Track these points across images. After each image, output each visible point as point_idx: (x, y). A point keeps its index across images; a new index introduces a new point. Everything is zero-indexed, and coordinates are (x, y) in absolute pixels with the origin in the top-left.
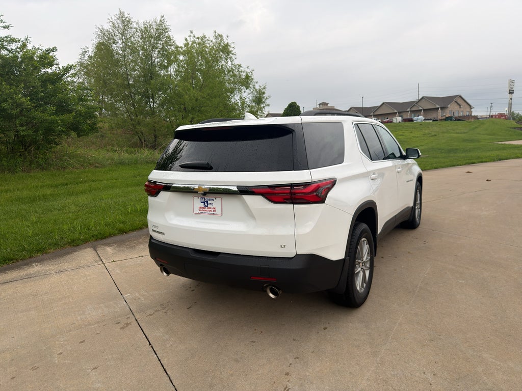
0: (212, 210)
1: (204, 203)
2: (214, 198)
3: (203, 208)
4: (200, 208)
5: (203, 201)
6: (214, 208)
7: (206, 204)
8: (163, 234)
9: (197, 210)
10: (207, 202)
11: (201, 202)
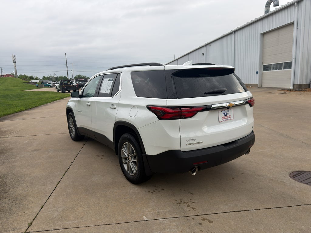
0: (229, 117)
1: (224, 114)
2: (229, 110)
3: (224, 117)
4: (223, 117)
5: (224, 113)
6: (230, 116)
7: (225, 114)
8: (201, 143)
9: (221, 120)
10: (226, 113)
11: (223, 114)
